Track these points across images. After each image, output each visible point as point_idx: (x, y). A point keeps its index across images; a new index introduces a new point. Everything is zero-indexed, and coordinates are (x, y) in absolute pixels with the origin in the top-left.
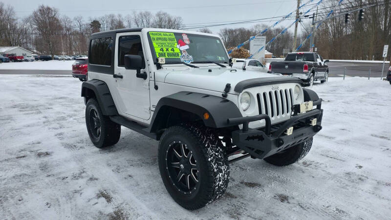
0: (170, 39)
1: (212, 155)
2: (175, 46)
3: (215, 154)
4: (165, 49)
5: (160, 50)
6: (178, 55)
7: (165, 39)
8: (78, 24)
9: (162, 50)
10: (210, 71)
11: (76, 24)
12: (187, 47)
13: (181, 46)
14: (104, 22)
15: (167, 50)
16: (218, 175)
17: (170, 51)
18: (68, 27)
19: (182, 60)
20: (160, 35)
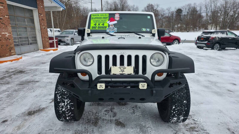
0: (104, 18)
1: (60, 90)
2: (106, 22)
3: (62, 90)
4: (97, 24)
5: (94, 25)
6: (106, 27)
7: (100, 18)
8: (168, 12)
9: (95, 24)
10: (103, 38)
11: (167, 12)
12: (115, 22)
13: (110, 22)
14: (184, 9)
15: (99, 24)
16: (61, 104)
17: (101, 25)
18: (162, 14)
19: (108, 31)
20: (98, 15)
